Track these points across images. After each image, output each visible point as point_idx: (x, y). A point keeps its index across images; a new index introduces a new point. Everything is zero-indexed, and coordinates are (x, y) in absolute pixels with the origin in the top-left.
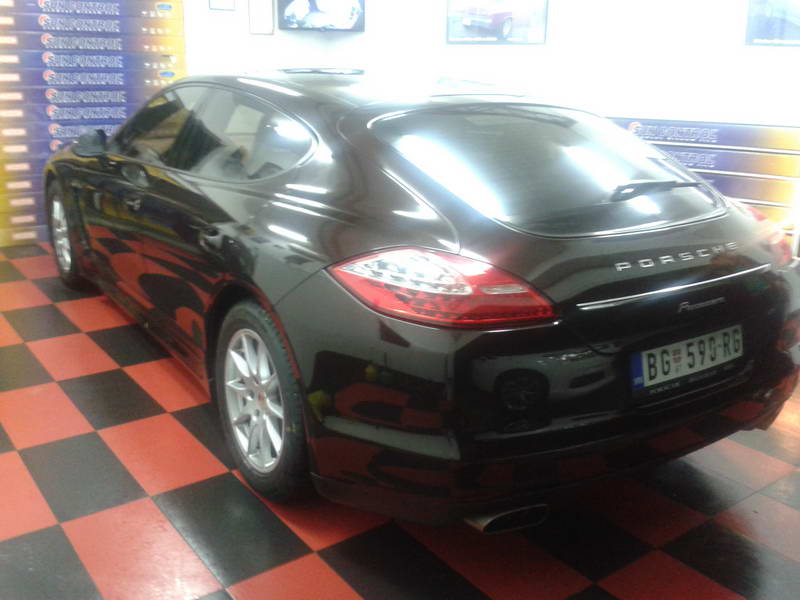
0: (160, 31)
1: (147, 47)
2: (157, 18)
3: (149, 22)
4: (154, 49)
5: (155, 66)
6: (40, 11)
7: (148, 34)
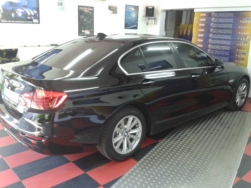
0: (245, 27)
1: (239, 33)
2: (245, 23)
3: (242, 25)
4: (242, 34)
5: (241, 39)
6: (211, 22)
7: (241, 29)
